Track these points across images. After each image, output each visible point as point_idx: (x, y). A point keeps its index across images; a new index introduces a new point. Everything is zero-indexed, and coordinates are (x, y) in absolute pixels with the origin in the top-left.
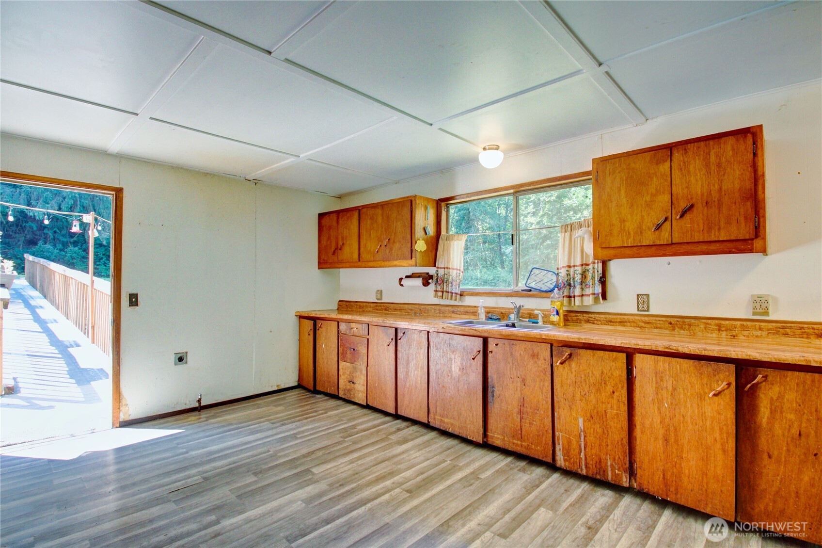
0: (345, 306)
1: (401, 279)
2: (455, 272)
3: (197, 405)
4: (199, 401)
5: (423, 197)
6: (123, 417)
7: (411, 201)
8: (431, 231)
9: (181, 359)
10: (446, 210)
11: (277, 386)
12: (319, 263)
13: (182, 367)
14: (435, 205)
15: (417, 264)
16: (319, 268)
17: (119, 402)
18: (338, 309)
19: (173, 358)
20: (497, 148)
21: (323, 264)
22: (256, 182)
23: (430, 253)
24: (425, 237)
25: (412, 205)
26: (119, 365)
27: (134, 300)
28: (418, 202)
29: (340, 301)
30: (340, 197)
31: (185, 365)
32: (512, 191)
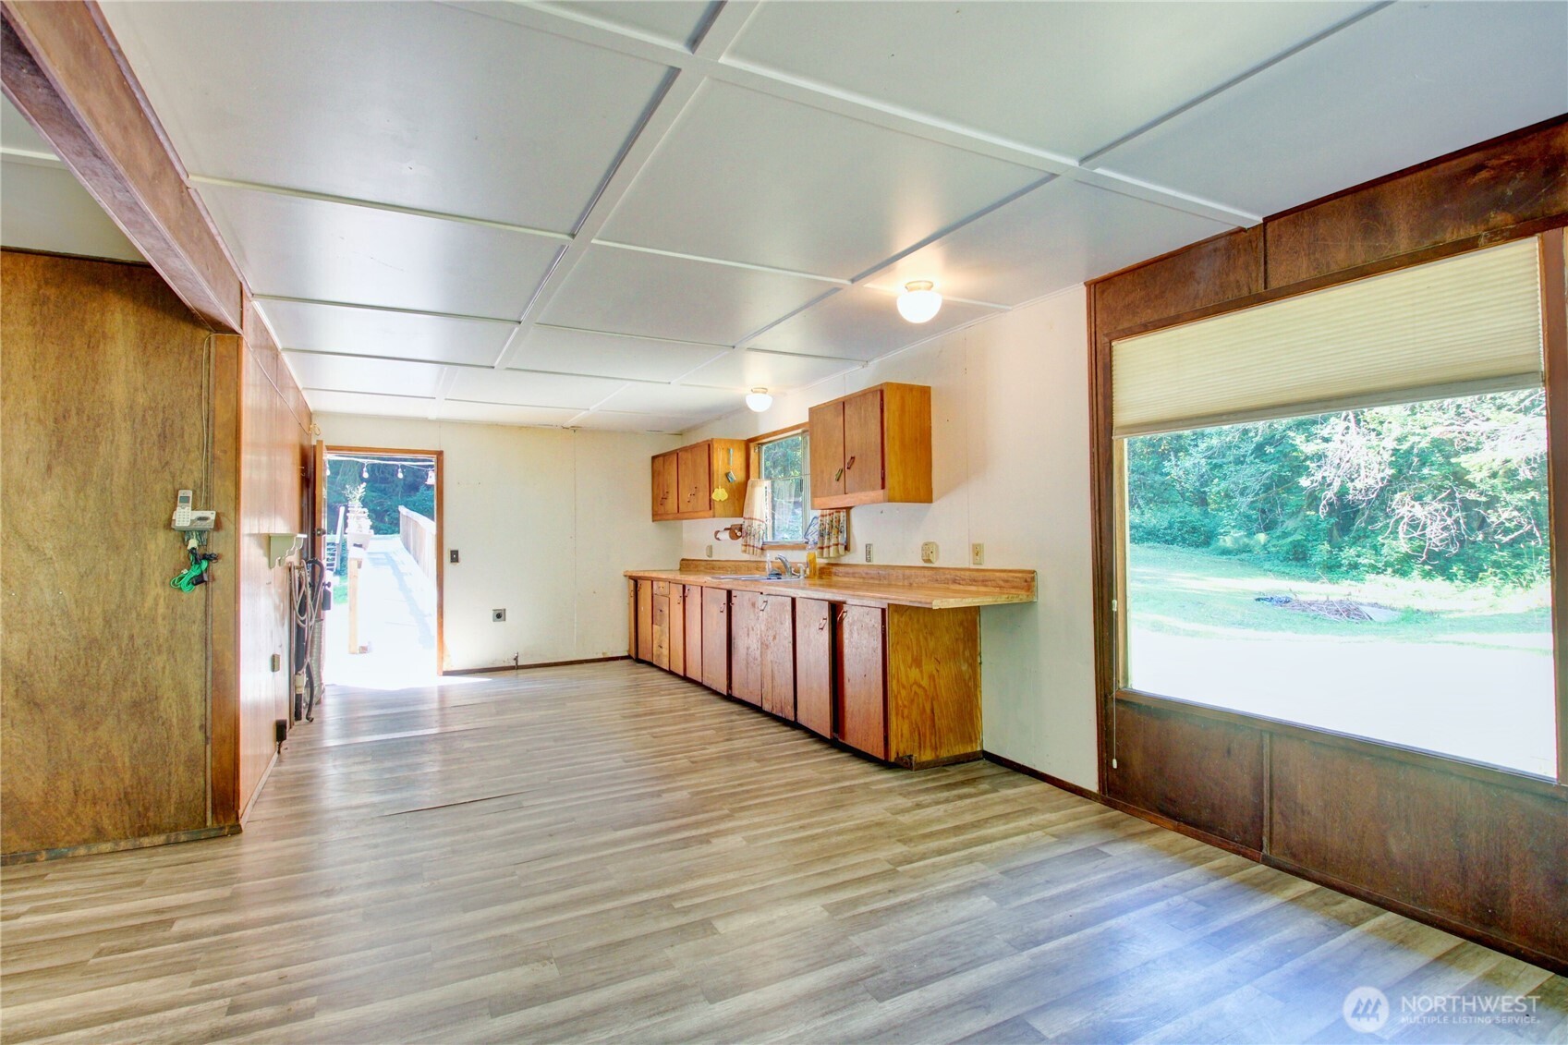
0: (687, 565)
1: (717, 532)
2: (757, 523)
3: (513, 664)
4: (516, 659)
5: (724, 440)
6: (446, 667)
7: (709, 446)
8: (737, 475)
9: (499, 616)
10: (757, 451)
11: (603, 654)
12: (653, 515)
13: (500, 624)
14: (743, 447)
15: (716, 515)
16: (653, 521)
17: (443, 653)
18: (680, 570)
19: (491, 615)
20: (765, 391)
21: (657, 516)
22: (575, 429)
23: (736, 502)
24: (728, 484)
25: (709, 450)
26: (442, 618)
27: (455, 557)
28: (715, 446)
29: (683, 560)
30: (680, 434)
31: (503, 622)
32: (800, 431)
